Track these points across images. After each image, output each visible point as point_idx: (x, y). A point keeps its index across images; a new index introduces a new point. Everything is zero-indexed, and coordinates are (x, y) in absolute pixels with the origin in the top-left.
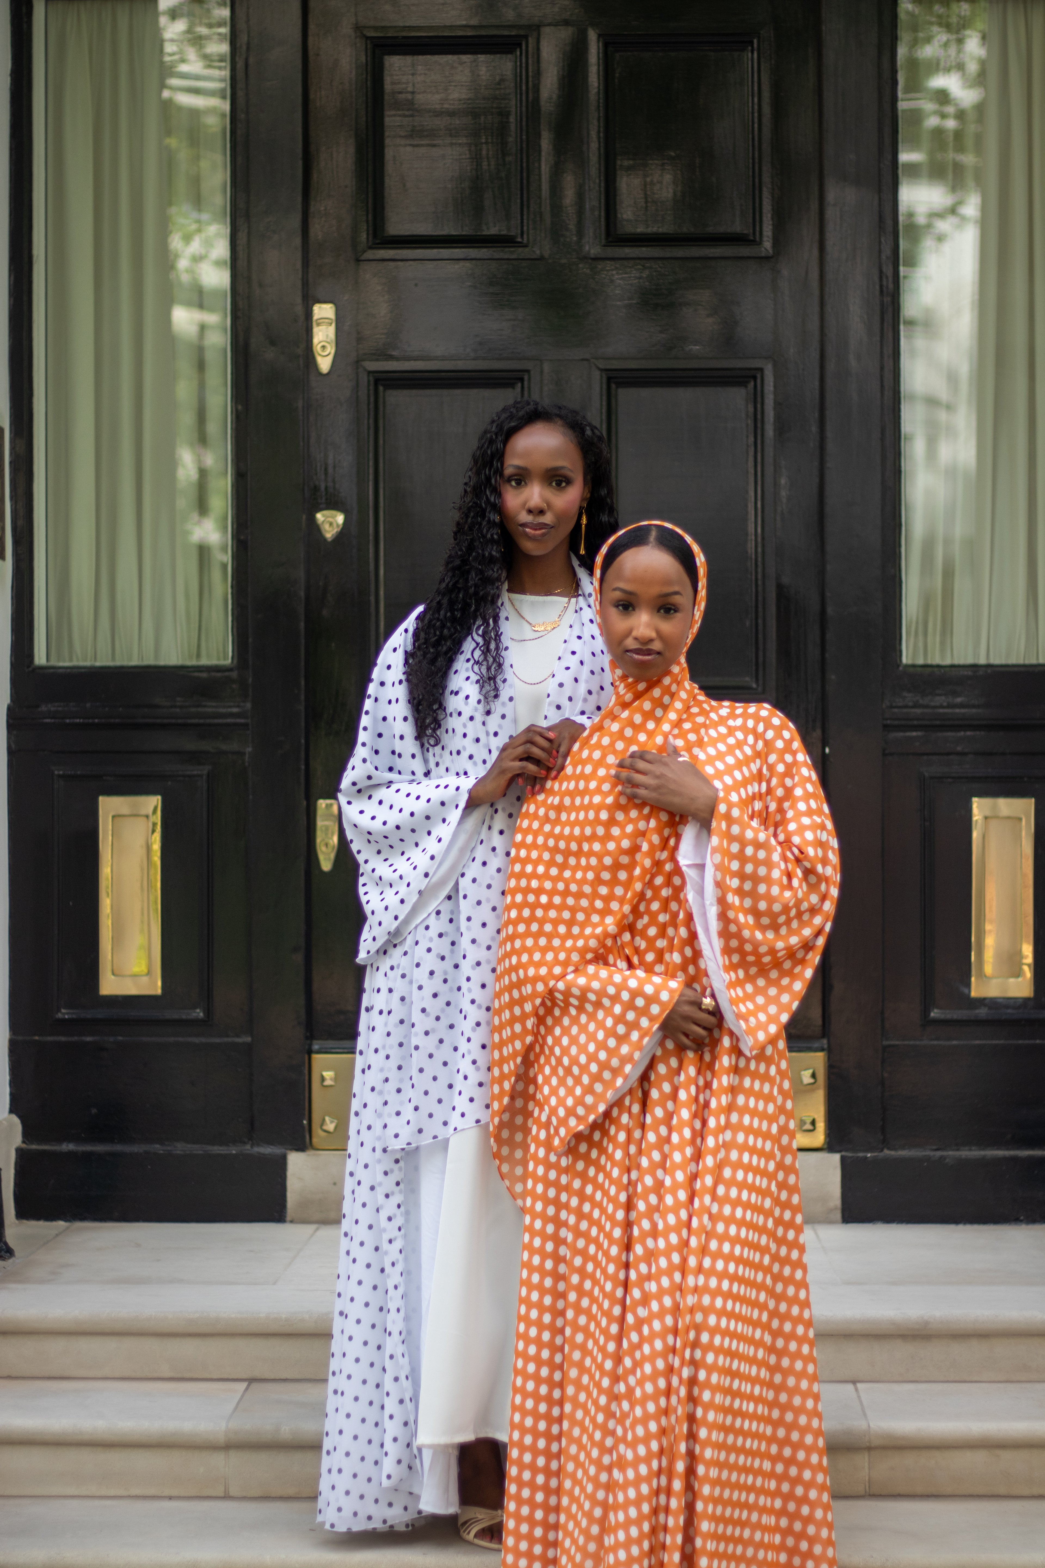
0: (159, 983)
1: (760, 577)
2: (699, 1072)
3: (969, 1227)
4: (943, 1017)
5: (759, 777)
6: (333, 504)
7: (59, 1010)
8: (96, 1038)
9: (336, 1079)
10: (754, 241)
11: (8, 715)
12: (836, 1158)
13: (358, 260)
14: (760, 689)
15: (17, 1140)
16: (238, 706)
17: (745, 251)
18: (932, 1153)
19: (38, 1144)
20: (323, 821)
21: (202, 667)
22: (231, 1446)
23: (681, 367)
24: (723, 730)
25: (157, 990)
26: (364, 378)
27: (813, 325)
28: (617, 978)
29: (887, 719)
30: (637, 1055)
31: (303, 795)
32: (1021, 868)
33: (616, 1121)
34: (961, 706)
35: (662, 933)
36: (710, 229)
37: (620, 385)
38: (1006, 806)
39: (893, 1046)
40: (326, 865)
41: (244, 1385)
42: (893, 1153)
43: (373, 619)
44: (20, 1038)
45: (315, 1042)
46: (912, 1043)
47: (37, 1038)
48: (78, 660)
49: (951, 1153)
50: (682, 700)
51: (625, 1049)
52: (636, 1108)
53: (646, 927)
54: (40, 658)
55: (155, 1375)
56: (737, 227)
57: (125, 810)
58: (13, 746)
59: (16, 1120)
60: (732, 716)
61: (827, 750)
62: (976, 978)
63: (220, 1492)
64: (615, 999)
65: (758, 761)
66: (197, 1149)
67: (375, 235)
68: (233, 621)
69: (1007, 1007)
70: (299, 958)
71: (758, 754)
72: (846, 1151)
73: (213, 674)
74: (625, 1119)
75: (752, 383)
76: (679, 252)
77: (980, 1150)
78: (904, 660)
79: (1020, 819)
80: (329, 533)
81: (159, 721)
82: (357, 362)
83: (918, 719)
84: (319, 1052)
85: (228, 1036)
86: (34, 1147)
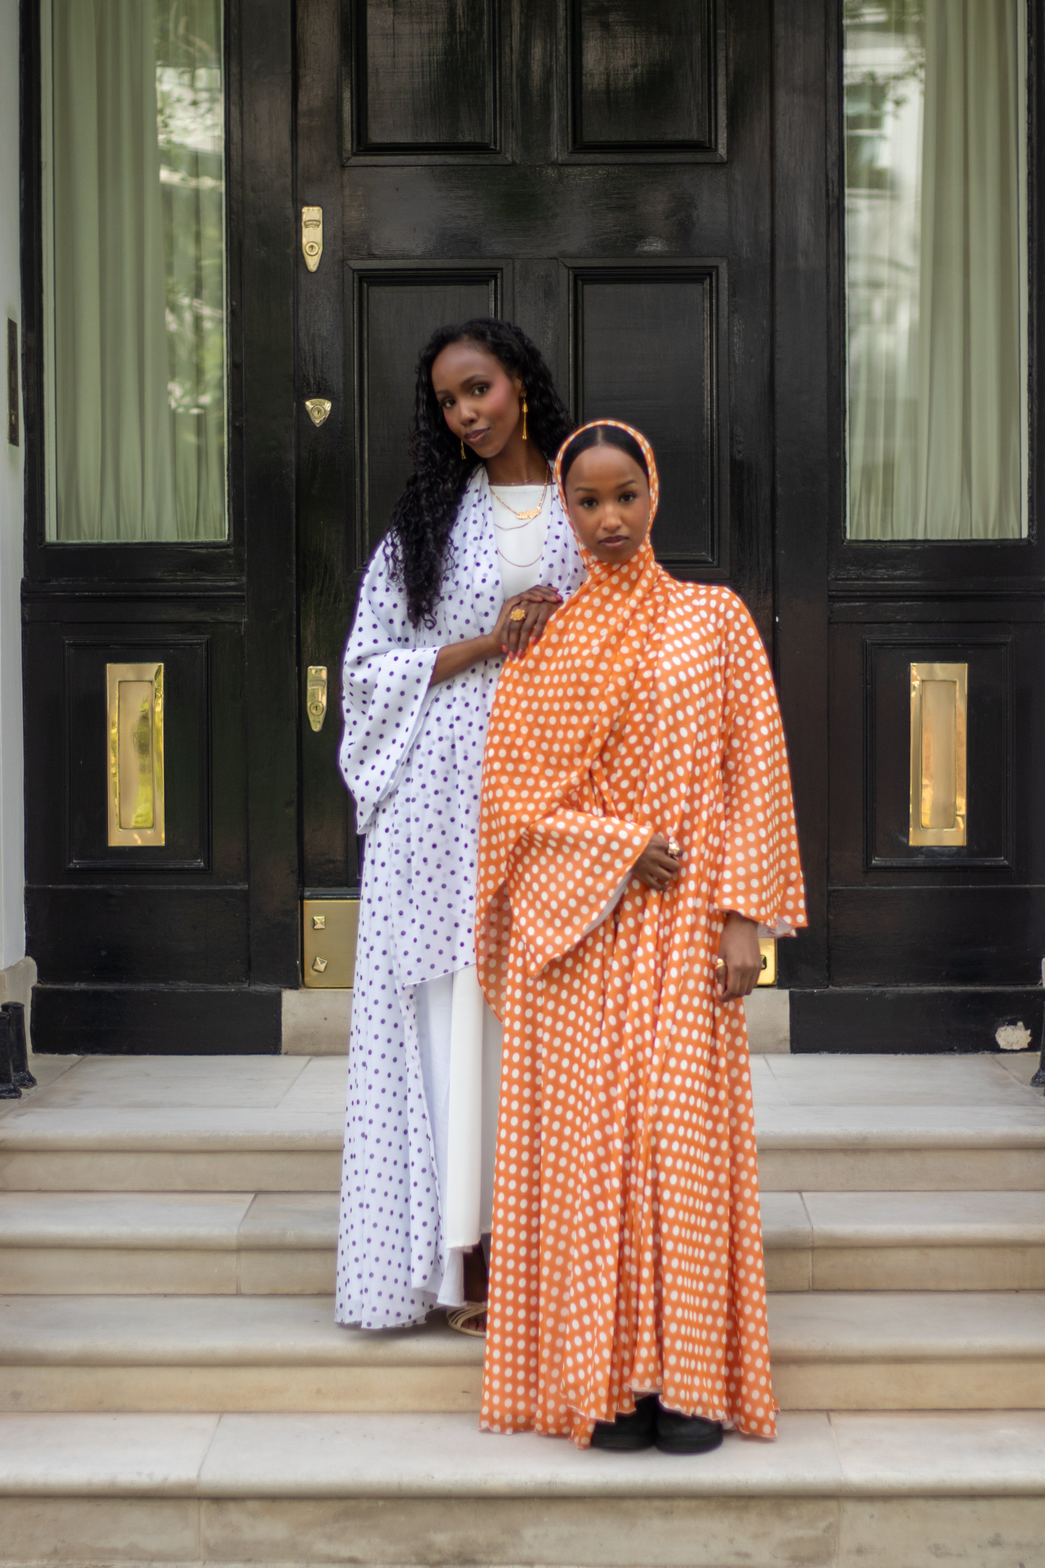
0: (163, 836)
1: (715, 459)
2: (661, 910)
3: (907, 1057)
4: (883, 864)
5: (719, 652)
6: (321, 392)
7: (70, 861)
8: (105, 886)
9: (326, 923)
10: (710, 148)
11: (22, 589)
12: (786, 993)
13: (343, 167)
14: (715, 563)
15: (33, 980)
16: (234, 580)
17: (700, 157)
18: (873, 989)
19: (53, 984)
20: (313, 685)
21: (202, 543)
22: (241, 1249)
23: (644, 265)
24: (688, 608)
25: (161, 842)
26: (349, 275)
27: (765, 226)
28: (595, 824)
29: (832, 591)
30: (611, 893)
31: (294, 661)
32: (955, 727)
33: (591, 950)
34: (900, 578)
35: (633, 786)
36: (669, 137)
37: (586, 282)
38: (942, 670)
39: (838, 891)
40: (316, 727)
41: (252, 1196)
42: (837, 989)
43: (358, 499)
44: (35, 886)
45: (306, 889)
46: (855, 888)
47: (50, 886)
48: (86, 538)
49: (890, 989)
50: (648, 579)
51: (600, 887)
52: (609, 938)
53: (620, 780)
54: (51, 536)
55: (171, 1188)
56: (694, 134)
57: (131, 676)
58: (27, 618)
59: (31, 961)
60: (696, 596)
61: (777, 619)
62: (914, 829)
63: (232, 1290)
64: (592, 842)
65: (718, 638)
66: (199, 988)
67: (359, 143)
68: (229, 502)
69: (942, 855)
70: (292, 811)
71: (718, 632)
72: (795, 987)
73: (211, 550)
74: (599, 947)
75: (708, 280)
76: (642, 158)
77: (917, 986)
78: (848, 537)
79: (955, 682)
80: (318, 419)
81: (161, 594)
82: (343, 261)
83: (860, 591)
84: (310, 898)
85: (226, 884)
86: (49, 986)
